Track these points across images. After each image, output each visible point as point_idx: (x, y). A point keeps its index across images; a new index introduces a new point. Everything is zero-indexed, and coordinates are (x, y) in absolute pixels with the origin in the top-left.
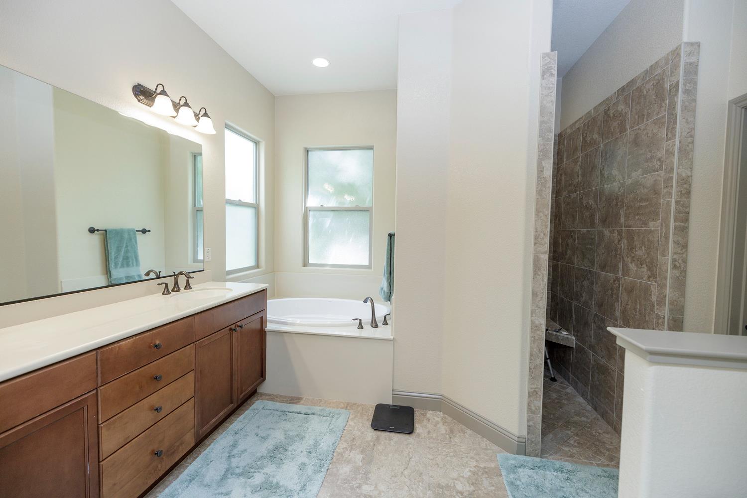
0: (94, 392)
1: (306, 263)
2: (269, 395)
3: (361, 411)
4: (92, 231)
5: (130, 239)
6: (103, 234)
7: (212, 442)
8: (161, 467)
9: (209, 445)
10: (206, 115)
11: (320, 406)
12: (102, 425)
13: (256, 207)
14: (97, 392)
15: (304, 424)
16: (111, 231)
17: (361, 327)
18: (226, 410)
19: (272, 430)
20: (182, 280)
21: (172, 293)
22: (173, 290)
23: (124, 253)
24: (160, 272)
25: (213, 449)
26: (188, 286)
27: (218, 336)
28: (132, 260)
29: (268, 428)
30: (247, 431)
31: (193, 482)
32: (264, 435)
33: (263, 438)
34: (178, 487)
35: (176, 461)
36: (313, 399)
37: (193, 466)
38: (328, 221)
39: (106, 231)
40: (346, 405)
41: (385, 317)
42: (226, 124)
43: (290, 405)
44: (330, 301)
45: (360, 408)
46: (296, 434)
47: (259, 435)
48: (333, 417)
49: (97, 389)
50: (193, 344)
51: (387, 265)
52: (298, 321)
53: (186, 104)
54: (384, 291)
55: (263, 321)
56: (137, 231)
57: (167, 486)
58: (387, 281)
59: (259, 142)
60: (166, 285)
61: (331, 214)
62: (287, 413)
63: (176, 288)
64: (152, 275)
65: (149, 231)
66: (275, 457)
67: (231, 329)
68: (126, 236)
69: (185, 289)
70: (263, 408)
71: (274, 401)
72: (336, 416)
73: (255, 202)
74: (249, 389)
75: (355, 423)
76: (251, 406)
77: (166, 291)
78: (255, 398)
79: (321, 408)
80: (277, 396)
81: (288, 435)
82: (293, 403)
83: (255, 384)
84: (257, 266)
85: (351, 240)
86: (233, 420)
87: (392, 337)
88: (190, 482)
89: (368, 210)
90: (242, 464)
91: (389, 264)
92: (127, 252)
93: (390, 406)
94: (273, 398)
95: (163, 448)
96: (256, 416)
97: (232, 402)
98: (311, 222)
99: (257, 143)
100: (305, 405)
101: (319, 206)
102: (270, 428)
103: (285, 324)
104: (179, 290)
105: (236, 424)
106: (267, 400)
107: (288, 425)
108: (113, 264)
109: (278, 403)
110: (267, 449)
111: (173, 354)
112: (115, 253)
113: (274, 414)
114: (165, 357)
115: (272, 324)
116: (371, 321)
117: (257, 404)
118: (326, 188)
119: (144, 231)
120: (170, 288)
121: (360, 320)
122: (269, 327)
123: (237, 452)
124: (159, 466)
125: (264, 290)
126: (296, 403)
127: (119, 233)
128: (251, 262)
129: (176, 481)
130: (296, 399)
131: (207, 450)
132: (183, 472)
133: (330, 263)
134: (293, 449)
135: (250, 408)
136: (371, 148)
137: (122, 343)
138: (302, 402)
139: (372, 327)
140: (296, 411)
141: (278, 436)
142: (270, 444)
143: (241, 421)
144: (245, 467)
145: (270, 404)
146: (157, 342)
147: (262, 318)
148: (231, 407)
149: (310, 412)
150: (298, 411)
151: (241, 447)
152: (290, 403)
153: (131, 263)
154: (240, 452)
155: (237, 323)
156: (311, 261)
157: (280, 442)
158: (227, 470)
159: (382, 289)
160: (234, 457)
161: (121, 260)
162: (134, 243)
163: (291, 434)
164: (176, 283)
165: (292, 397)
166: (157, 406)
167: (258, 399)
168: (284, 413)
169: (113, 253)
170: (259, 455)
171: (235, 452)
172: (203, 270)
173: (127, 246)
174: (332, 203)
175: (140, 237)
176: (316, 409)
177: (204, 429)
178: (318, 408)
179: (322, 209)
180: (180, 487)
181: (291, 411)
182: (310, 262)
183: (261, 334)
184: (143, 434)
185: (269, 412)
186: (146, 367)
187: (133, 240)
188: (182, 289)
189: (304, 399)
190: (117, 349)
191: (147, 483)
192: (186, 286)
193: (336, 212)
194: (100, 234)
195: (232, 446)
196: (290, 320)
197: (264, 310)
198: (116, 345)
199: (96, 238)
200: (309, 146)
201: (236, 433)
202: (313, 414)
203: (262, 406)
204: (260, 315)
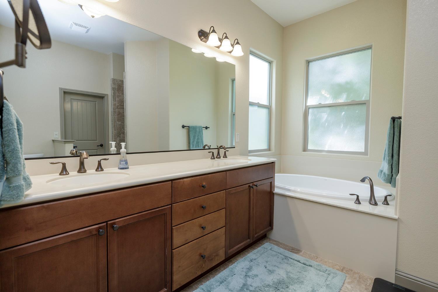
0: (170, 206)
1: (305, 149)
2: (275, 241)
3: (358, 279)
4: (183, 127)
5: (200, 132)
6: (188, 129)
7: (236, 262)
8: (205, 266)
9: (234, 263)
10: (238, 43)
11: (317, 261)
12: (174, 228)
13: (268, 108)
14: (172, 206)
15: (302, 272)
16: (192, 127)
17: (358, 201)
18: (245, 242)
19: (277, 267)
20: (222, 151)
21: (216, 159)
22: (217, 158)
23: (197, 139)
24: (210, 146)
25: (236, 266)
26: (225, 156)
27: (241, 188)
28: (200, 143)
29: (274, 264)
30: (259, 262)
31: (223, 284)
32: (270, 269)
33: (270, 271)
34: (214, 283)
35: (214, 265)
36: (311, 254)
37: (223, 273)
38: (325, 115)
39: (189, 127)
40: (342, 269)
41: (386, 197)
42: (250, 51)
43: (291, 253)
44: (326, 180)
45: (356, 276)
46: (296, 277)
47: (267, 268)
48: (329, 274)
49: (171, 204)
50: (225, 191)
51: (389, 148)
52: (299, 190)
53: (226, 37)
54: (385, 174)
55: (272, 186)
56: (203, 127)
57: (208, 280)
58: (389, 163)
59: (272, 62)
60: (213, 153)
61: (328, 110)
62: (289, 259)
63: (218, 156)
64: (206, 147)
65: (209, 128)
66: (278, 290)
67: (249, 186)
68: (198, 130)
69: (223, 157)
70: (271, 249)
71: (279, 246)
72: (332, 274)
73: (268, 105)
74: (262, 232)
75: (352, 287)
76: (262, 245)
77: (213, 158)
78: (265, 241)
79: (317, 263)
80: (281, 244)
81: (289, 276)
82: (293, 252)
83: (265, 230)
84: (269, 149)
85: (346, 132)
86: (250, 251)
87: (396, 217)
88: (221, 283)
89: (365, 103)
90: (255, 285)
91: (391, 147)
92: (198, 139)
93: (392, 284)
94: (278, 244)
95: (206, 254)
96: (266, 254)
97: (249, 238)
98: (310, 118)
99: (270, 63)
100: (304, 257)
101: (318, 104)
102: (275, 266)
103: (289, 190)
104: (220, 158)
105: (252, 254)
106: (274, 244)
107: (289, 268)
108: (192, 145)
109: (281, 249)
110: (272, 281)
111: (213, 194)
112: (193, 139)
113: (279, 256)
114: (209, 195)
115: (278, 189)
116: (369, 198)
117: (266, 245)
118: (323, 93)
119: (207, 128)
120: (215, 155)
121: (358, 196)
122: (276, 191)
123: (251, 275)
124: (204, 265)
125: (273, 163)
126: (296, 253)
127: (195, 128)
128: (264, 146)
129: (213, 279)
130: (296, 250)
131: (232, 266)
132: (218, 274)
133: (326, 149)
134: (293, 289)
135: (262, 246)
136: (370, 48)
137: (185, 180)
138: (301, 253)
139: (371, 204)
140: (296, 259)
141: (281, 274)
142: (275, 277)
143: (255, 254)
144: (256, 287)
145: (276, 248)
146: (204, 184)
147: (271, 183)
148: (248, 241)
149: (307, 263)
150: (298, 259)
151: (254, 272)
152: (291, 252)
153: (200, 145)
154: (253, 276)
155: (254, 183)
156: (310, 147)
157: (283, 279)
158: (244, 285)
159: (382, 171)
160: (249, 278)
161: (195, 143)
162: (202, 134)
163: (292, 275)
164: (219, 153)
165: (292, 247)
166: (203, 225)
167: (267, 242)
168: (286, 257)
169: (192, 139)
170: (267, 283)
171: (250, 274)
172: (235, 148)
173: (198, 136)
174: (330, 101)
175: (205, 131)
176: (314, 263)
177: (231, 250)
178: (316, 263)
179: (320, 107)
180: (215, 284)
181: (292, 258)
182: (308, 149)
183: (271, 194)
184: (195, 241)
185: (275, 253)
186: (197, 198)
187: (201, 132)
188: (222, 158)
189: (303, 252)
190: (182, 183)
191: (197, 273)
192: (224, 156)
193: (333, 108)
194: (187, 129)
195: (248, 269)
196: (292, 188)
197: (273, 177)
198: (182, 180)
199: (185, 131)
200: (310, 58)
201: (251, 261)
202: (311, 266)
203: (270, 248)
204: (270, 180)
